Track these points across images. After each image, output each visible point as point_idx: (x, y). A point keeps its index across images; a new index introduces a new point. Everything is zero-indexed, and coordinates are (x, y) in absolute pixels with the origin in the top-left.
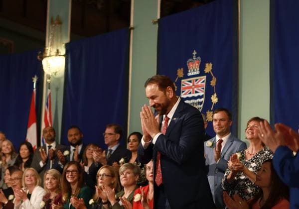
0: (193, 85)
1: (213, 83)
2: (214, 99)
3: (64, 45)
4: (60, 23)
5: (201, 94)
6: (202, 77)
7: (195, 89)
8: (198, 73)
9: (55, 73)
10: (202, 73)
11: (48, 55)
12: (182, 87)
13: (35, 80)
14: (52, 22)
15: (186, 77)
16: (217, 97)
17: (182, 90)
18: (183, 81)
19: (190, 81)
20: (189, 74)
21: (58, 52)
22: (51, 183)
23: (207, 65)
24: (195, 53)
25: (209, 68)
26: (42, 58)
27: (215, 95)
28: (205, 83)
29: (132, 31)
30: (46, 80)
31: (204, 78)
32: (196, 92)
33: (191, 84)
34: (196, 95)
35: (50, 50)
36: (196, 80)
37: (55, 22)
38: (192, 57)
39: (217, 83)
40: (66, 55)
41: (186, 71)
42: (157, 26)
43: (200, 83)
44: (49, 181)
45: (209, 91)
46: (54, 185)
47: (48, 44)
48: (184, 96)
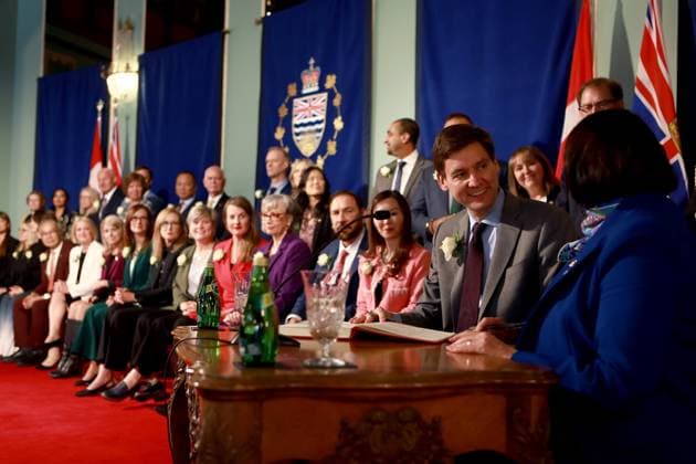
1: (337, 102)
2: (338, 124)
3: (136, 58)
4: (131, 27)
5: (320, 118)
6: (322, 95)
7: (313, 112)
8: (316, 89)
9: (126, 96)
10: (322, 89)
11: (114, 71)
12: (295, 109)
13: (100, 107)
14: (120, 27)
15: (300, 95)
16: (343, 120)
17: (294, 113)
18: (296, 101)
19: (305, 101)
20: (305, 92)
21: (128, 67)
22: (112, 235)
23: (329, 77)
24: (312, 61)
25: (331, 81)
26: (107, 75)
27: (340, 118)
28: (325, 103)
29: (227, 36)
30: (113, 105)
31: (325, 96)
32: (314, 115)
33: (307, 105)
34: (313, 120)
35: (117, 64)
36: (314, 99)
37: (125, 26)
38: (307, 67)
39: (342, 101)
40: (140, 72)
41: (300, 87)
42: (260, 27)
43: (319, 103)
44: (109, 233)
45: (331, 113)
46: (118, 239)
47: (115, 56)
48: (298, 123)
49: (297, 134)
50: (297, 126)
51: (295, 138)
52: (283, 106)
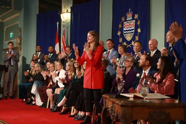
0: (129, 24)
1: (138, 23)
2: (139, 31)
3: (70, 8)
5: (133, 28)
6: (133, 21)
7: (130, 26)
8: (131, 19)
9: (66, 20)
10: (133, 19)
11: (63, 12)
12: (124, 25)
13: (58, 23)
15: (126, 21)
16: (140, 29)
17: (124, 27)
18: (124, 22)
19: (128, 23)
20: (127, 19)
21: (67, 11)
23: (136, 15)
24: (130, 10)
25: (136, 16)
26: (60, 14)
27: (139, 29)
28: (134, 24)
30: (62, 24)
31: (134, 21)
32: (131, 28)
33: (128, 24)
34: (130, 29)
35: (64, 10)
36: (131, 22)
38: (128, 11)
39: (140, 23)
40: (71, 12)
41: (126, 18)
43: (132, 23)
47: (63, 7)
48: (125, 30)
49: (125, 34)
50: (125, 31)
51: (124, 35)
52: (120, 24)
